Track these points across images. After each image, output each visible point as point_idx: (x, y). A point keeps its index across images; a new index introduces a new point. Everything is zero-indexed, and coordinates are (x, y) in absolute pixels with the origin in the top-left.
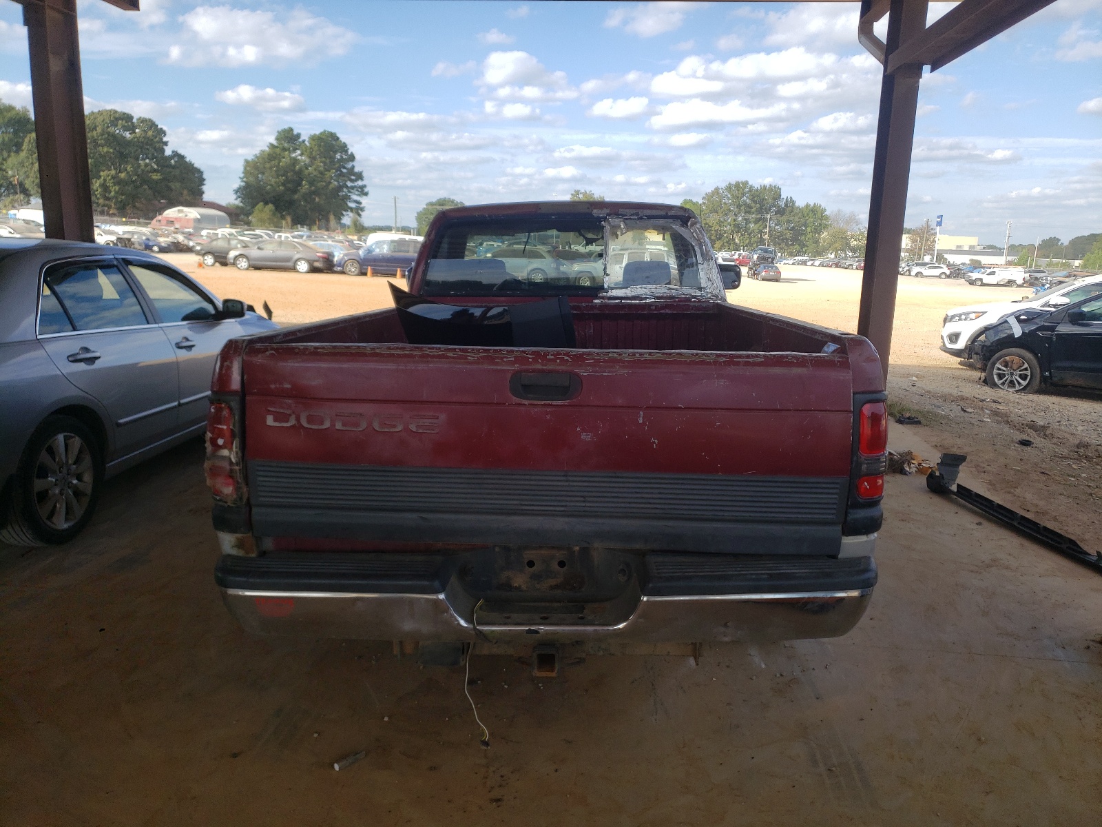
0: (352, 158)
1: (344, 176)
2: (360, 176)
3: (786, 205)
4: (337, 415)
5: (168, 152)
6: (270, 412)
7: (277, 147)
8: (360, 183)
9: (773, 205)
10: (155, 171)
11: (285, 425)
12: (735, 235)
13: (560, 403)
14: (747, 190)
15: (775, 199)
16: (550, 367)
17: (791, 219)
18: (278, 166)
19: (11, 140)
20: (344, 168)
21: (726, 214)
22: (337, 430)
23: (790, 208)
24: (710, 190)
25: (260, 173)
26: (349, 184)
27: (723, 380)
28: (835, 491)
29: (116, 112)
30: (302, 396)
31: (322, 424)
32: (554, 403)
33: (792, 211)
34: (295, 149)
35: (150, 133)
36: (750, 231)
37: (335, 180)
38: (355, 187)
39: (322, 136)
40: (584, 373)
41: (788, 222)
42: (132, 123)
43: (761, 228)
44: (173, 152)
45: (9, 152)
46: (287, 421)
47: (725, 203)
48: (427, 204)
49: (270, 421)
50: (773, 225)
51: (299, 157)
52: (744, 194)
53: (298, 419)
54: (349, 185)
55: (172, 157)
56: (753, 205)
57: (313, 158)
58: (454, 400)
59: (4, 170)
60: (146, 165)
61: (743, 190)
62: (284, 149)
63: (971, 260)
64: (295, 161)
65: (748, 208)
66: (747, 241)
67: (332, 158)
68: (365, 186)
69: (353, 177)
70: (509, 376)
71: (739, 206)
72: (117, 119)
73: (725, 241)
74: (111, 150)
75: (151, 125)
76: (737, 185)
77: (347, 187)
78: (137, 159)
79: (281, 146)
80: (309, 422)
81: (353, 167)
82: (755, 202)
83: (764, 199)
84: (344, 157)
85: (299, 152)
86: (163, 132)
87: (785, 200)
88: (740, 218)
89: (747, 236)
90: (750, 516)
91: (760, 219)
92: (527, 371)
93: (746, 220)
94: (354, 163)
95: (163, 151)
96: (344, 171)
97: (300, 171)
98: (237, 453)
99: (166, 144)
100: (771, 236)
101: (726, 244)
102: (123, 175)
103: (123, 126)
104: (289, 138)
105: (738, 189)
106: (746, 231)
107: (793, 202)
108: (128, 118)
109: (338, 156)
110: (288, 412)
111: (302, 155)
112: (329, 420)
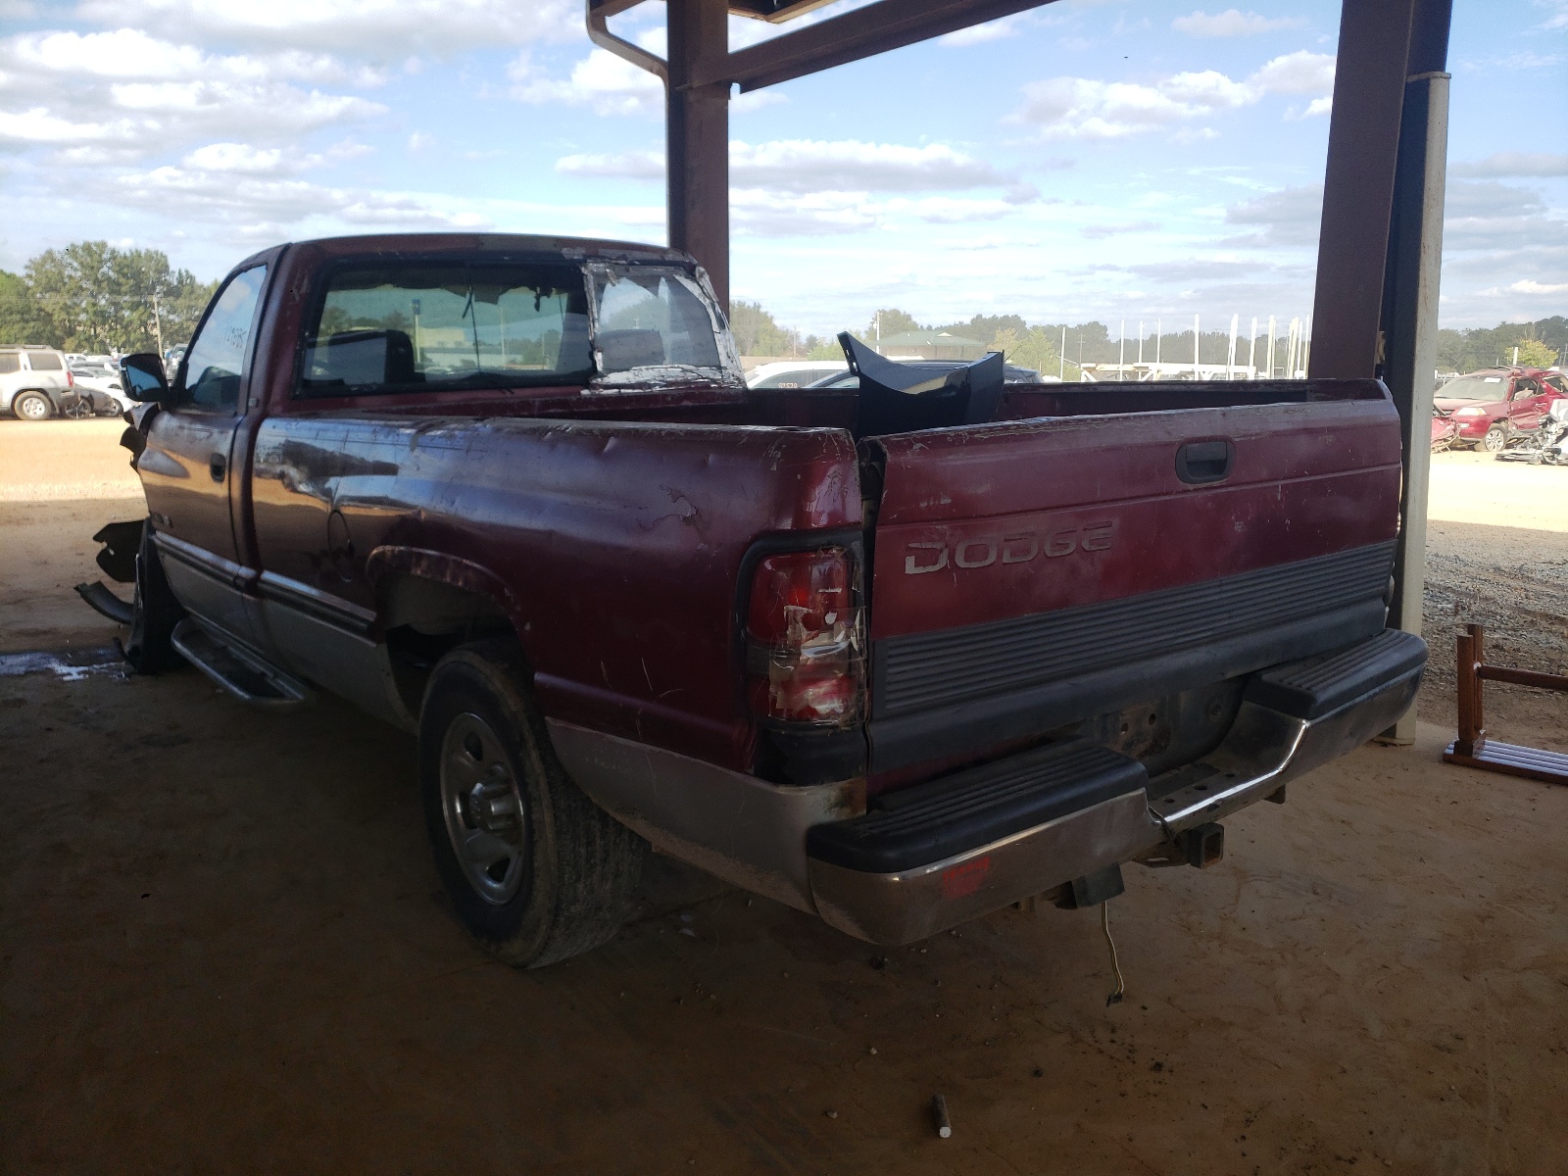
3: (180, 282)
4: (1006, 540)
6: (910, 551)
9: (159, 282)
11: (931, 569)
12: (99, 330)
13: (1219, 483)
14: (105, 256)
15: (159, 272)
17: (193, 303)
21: (75, 295)
22: (1005, 564)
23: (187, 288)
24: (37, 253)
30: (965, 515)
31: (986, 558)
32: (1214, 484)
33: (192, 292)
36: (124, 323)
41: (190, 307)
43: (144, 318)
46: (935, 563)
47: (70, 277)
49: (911, 567)
50: (165, 313)
52: (101, 262)
53: (952, 557)
56: (122, 280)
58: (1126, 494)
61: (100, 256)
63: (464, 361)
65: (115, 288)
66: (124, 339)
71: (97, 282)
73: (82, 337)
76: (87, 248)
80: (967, 559)
82: (125, 275)
83: (140, 272)
87: (177, 275)
88: (103, 302)
89: (120, 330)
91: (139, 304)
93: (115, 304)
98: (861, 634)
100: (163, 330)
101: (84, 343)
105: (91, 255)
106: (116, 323)
107: (192, 278)
110: (938, 546)
112: (996, 551)
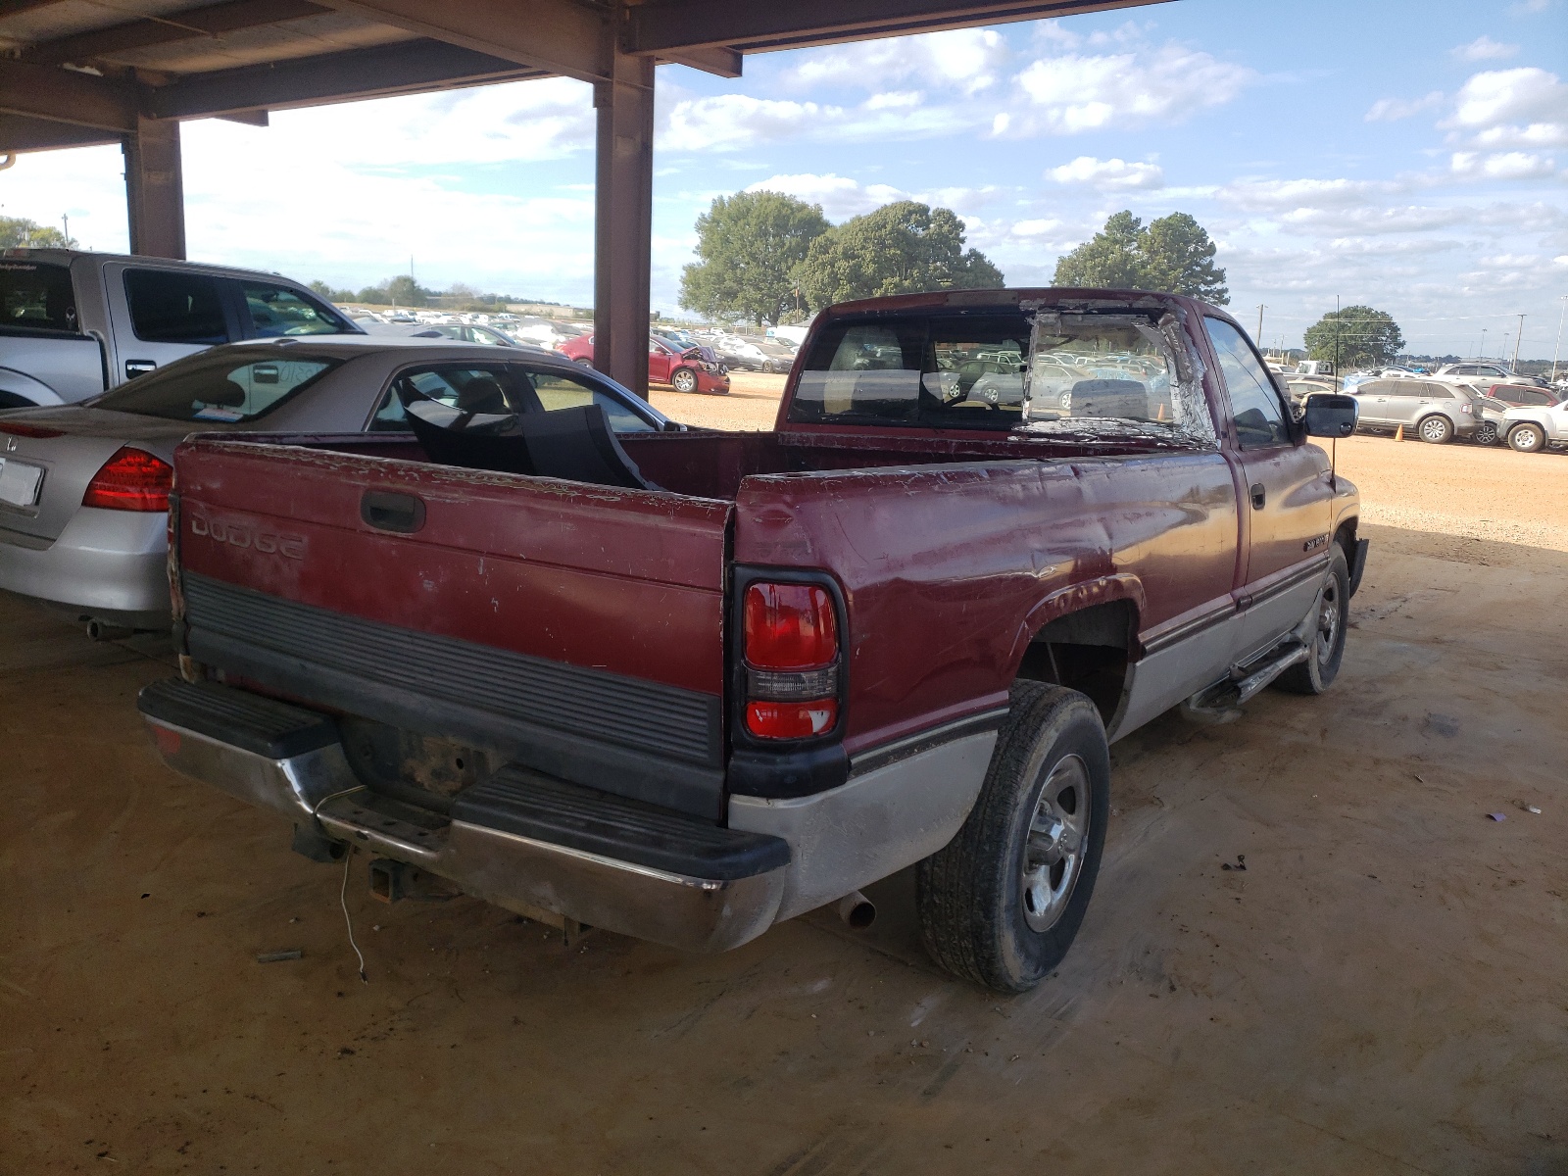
0: (1211, 250)
1: (1195, 277)
2: (1219, 276)
4: (230, 527)
5: (965, 251)
6: (194, 517)
7: (1106, 239)
8: (1218, 286)
10: (947, 276)
11: (202, 533)
13: (403, 535)
16: (399, 486)
18: (1104, 266)
19: (798, 245)
20: (1198, 265)
25: (1078, 275)
26: (1203, 288)
27: (569, 524)
28: (702, 714)
29: (911, 204)
31: (222, 536)
32: (400, 535)
34: (1130, 241)
35: (946, 228)
37: (1182, 283)
38: (1211, 291)
39: (1170, 221)
40: (428, 496)
42: (927, 216)
44: (970, 251)
45: (794, 259)
46: (203, 530)
48: (1325, 317)
49: (194, 528)
51: (1136, 252)
53: (209, 528)
54: (1202, 290)
55: (968, 258)
57: (1153, 252)
58: (314, 519)
59: (787, 281)
60: (936, 269)
62: (1116, 242)
64: (1128, 257)
67: (1181, 253)
68: (1226, 291)
69: (1209, 278)
70: (361, 493)
72: (910, 213)
74: (899, 252)
75: (948, 217)
77: (1199, 292)
78: (927, 262)
79: (1111, 237)
80: (215, 532)
81: (1211, 263)
84: (1200, 249)
85: (1135, 244)
86: (961, 226)
90: (604, 733)
92: (377, 489)
94: (1213, 258)
95: (959, 249)
96: (1198, 269)
97: (1133, 270)
99: (963, 241)
102: (906, 283)
103: (917, 221)
104: (1124, 225)
108: (923, 210)
109: (1191, 248)
110: (203, 518)
111: (1139, 247)
112: (226, 531)
